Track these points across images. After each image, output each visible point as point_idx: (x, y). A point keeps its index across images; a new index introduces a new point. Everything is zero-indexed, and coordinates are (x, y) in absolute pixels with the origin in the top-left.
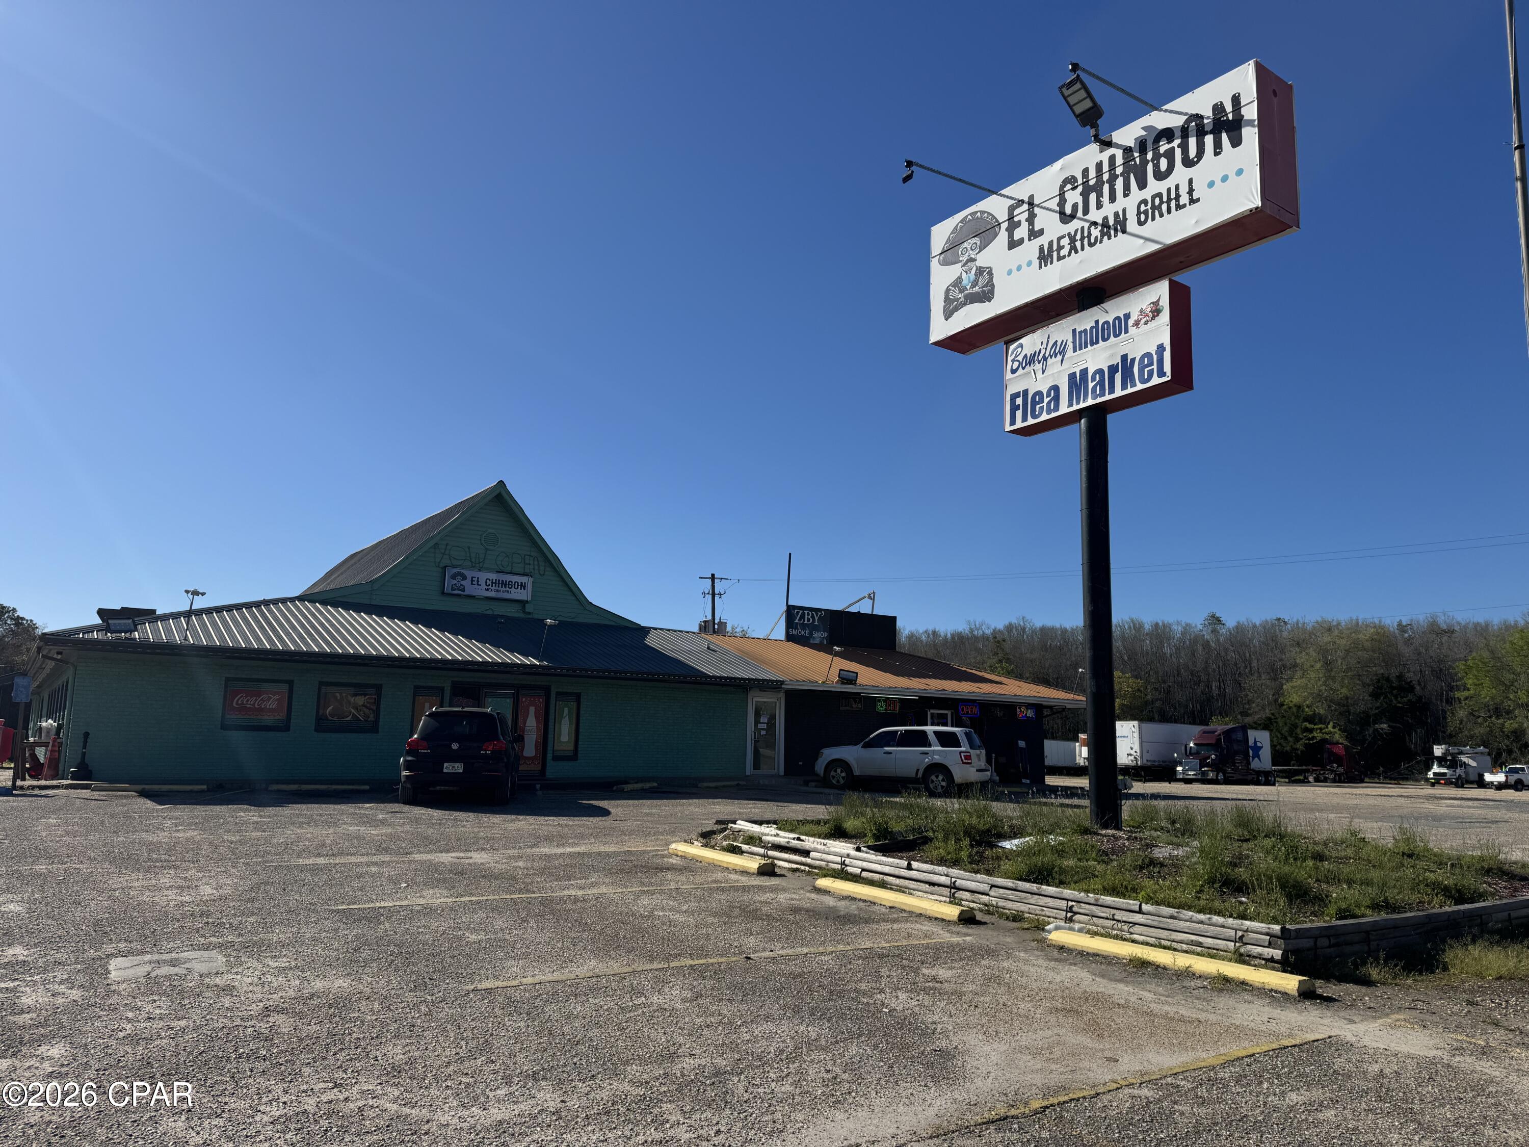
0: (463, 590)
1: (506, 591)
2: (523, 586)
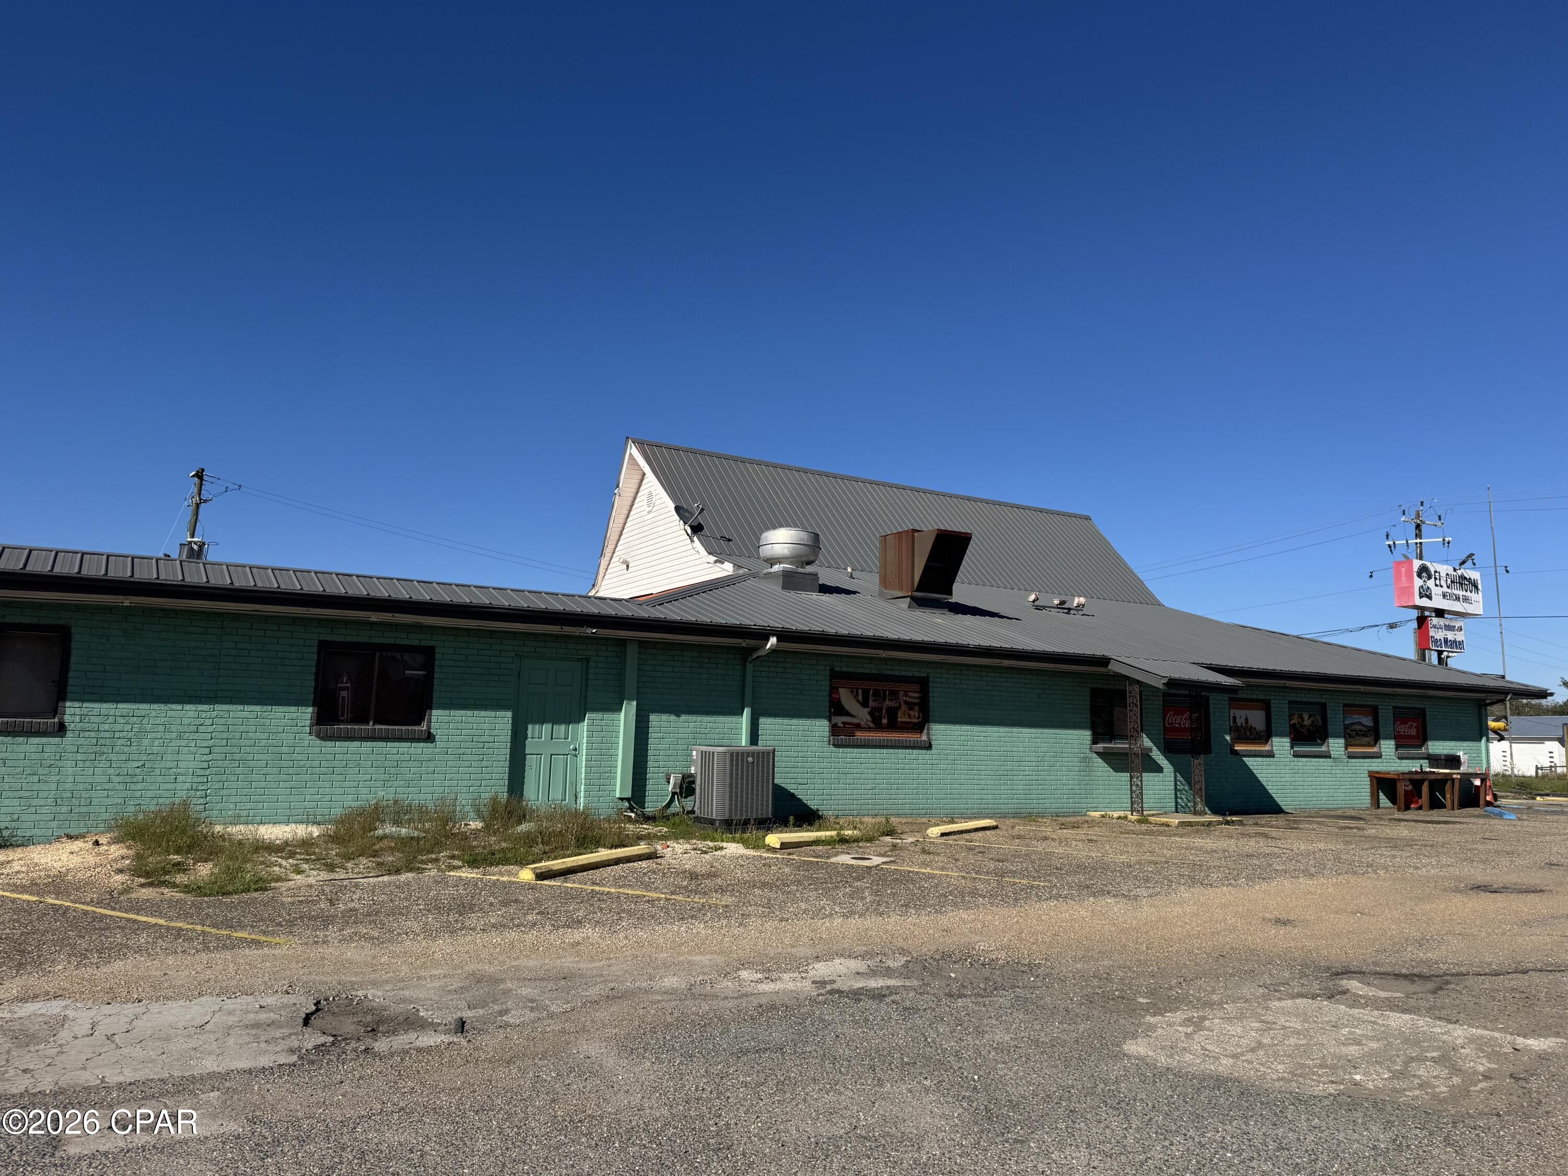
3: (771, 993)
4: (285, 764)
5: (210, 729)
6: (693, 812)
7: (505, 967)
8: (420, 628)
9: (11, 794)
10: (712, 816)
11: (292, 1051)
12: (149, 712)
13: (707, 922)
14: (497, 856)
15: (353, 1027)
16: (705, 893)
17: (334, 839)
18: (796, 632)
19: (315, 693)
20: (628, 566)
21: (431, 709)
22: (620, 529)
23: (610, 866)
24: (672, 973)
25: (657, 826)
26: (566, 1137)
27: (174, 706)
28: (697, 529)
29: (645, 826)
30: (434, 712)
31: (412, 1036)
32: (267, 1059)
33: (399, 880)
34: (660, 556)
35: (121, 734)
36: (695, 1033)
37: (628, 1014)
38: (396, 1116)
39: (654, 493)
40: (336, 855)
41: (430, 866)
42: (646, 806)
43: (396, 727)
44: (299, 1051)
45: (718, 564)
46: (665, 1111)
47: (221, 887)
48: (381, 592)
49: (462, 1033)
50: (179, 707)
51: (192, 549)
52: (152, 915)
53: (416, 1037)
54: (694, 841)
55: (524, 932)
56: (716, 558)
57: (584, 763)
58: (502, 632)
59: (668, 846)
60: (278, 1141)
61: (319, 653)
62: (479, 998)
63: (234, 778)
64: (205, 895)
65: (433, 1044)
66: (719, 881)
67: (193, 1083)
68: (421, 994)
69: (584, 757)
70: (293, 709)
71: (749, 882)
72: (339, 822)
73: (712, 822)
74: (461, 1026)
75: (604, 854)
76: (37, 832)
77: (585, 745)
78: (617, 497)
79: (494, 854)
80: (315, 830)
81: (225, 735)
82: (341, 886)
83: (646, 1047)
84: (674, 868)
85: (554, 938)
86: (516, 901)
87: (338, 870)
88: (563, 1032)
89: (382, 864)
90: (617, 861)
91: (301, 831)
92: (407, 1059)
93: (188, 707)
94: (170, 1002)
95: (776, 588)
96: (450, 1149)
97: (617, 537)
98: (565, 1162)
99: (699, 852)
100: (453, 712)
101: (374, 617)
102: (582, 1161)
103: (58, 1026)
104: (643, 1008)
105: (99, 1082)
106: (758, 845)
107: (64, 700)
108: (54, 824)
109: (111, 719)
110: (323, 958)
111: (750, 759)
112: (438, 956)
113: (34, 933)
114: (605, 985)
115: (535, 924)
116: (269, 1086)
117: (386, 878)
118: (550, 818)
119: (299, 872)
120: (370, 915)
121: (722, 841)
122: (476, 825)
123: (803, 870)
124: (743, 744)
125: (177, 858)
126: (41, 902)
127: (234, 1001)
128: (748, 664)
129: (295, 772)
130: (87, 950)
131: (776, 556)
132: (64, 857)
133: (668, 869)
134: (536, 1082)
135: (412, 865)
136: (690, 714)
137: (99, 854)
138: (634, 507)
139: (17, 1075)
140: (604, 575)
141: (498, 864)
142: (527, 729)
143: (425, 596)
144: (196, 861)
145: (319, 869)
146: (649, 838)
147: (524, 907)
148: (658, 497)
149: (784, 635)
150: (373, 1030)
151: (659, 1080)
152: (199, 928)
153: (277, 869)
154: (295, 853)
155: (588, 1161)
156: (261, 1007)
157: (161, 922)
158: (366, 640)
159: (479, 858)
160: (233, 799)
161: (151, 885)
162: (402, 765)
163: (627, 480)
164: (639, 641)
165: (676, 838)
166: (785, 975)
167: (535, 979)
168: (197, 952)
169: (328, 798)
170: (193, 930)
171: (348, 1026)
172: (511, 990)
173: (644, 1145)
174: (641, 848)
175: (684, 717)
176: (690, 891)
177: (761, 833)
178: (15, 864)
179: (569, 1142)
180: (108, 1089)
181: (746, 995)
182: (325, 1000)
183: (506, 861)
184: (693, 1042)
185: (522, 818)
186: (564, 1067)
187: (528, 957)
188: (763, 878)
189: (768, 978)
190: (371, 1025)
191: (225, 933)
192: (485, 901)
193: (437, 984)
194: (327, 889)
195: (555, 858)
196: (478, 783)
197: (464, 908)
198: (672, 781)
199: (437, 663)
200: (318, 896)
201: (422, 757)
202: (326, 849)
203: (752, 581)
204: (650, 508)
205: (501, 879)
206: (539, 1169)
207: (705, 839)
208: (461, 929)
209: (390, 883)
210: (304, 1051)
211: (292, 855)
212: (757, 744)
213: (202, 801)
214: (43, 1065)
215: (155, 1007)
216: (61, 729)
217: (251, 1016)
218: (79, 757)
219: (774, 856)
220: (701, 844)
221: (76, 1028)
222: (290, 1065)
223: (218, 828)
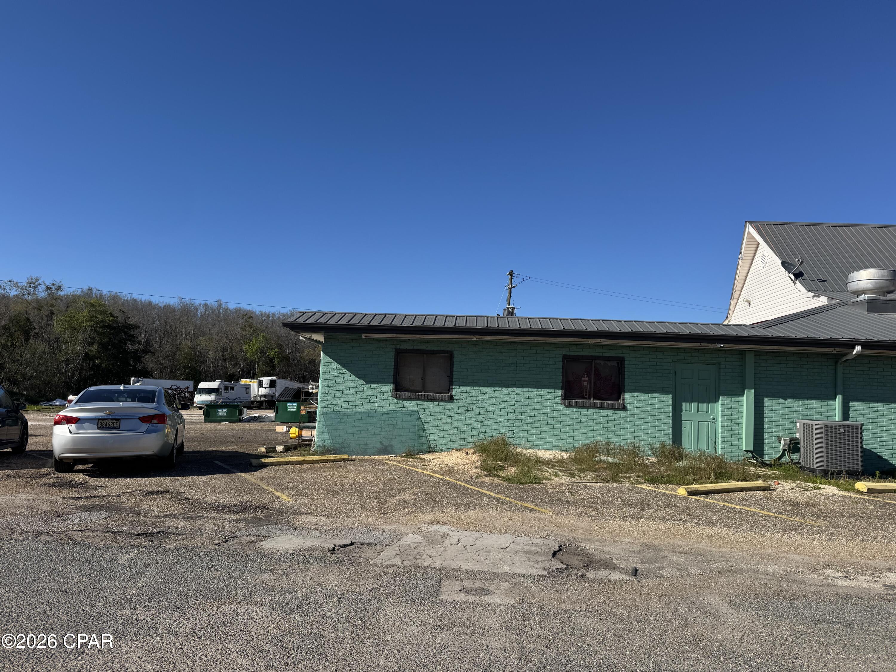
3: (848, 587)
4: (550, 419)
5: (514, 400)
6: (799, 463)
7: (664, 543)
8: (616, 347)
9: (434, 428)
10: (813, 466)
11: (545, 569)
12: (487, 391)
13: (804, 534)
14: (665, 479)
15: (577, 562)
16: (804, 516)
17: (574, 460)
18: (878, 342)
19: (562, 382)
20: (749, 303)
21: (624, 392)
22: (743, 280)
23: (737, 492)
24: (774, 563)
25: (772, 470)
26: (689, 648)
27: (497, 388)
28: (798, 276)
29: (764, 470)
30: (626, 394)
31: (607, 572)
32: (532, 571)
33: (608, 486)
34: (772, 295)
35: (476, 402)
36: (786, 603)
37: (740, 583)
38: (593, 614)
39: (766, 255)
40: (576, 469)
41: (626, 480)
42: (764, 456)
43: (605, 402)
44: (549, 570)
45: (815, 298)
46: (757, 647)
47: (519, 480)
48: (593, 327)
49: (635, 576)
50: (500, 389)
51: (509, 311)
52: (488, 490)
53: (609, 573)
54: (798, 482)
55: (678, 525)
56: (814, 294)
57: (720, 427)
58: (663, 348)
59: (779, 484)
60: (533, 614)
61: (563, 361)
62: (647, 558)
63: (525, 425)
64: (512, 483)
65: (618, 579)
66: (816, 510)
67: (498, 576)
68: (615, 551)
69: (720, 424)
70: (552, 391)
71: (839, 512)
72: (577, 451)
73: (813, 471)
74: (635, 572)
75: (733, 484)
76: (444, 446)
77: (720, 416)
78: (740, 260)
79: (663, 477)
80: (565, 455)
81: (520, 403)
82: (577, 486)
83: (749, 605)
84: (782, 498)
85: (697, 531)
86: (675, 506)
87: (576, 477)
88: (696, 586)
89: (600, 476)
90: (742, 490)
91: (558, 454)
92: (603, 584)
93: (504, 389)
94: (492, 534)
95: (863, 312)
96: (621, 639)
97: (741, 286)
98: (687, 662)
99: (802, 489)
100: (637, 394)
101: (590, 341)
102: (698, 664)
103: (445, 538)
104: (751, 581)
105: (458, 567)
106: (850, 488)
107: (452, 385)
108: (451, 443)
109: (471, 395)
110: (565, 523)
111: (842, 430)
112: (626, 531)
113: (440, 493)
114: (727, 563)
115: (685, 521)
116: (532, 585)
117: (601, 484)
118: (699, 459)
119: (557, 476)
120: (591, 504)
121: (821, 484)
122: (653, 459)
123: (884, 509)
124: (837, 419)
125: (500, 463)
126: (444, 479)
127: (520, 538)
128: (839, 365)
129: (555, 424)
130: (460, 504)
131: (860, 290)
132: (454, 459)
133: (778, 498)
134: (675, 612)
135: (616, 479)
136: (794, 399)
137: (468, 459)
138: (753, 265)
139: (427, 558)
140: (734, 310)
141: (665, 483)
142: (682, 405)
143: (617, 328)
144: (509, 466)
145: (566, 476)
146: (765, 477)
147: (680, 510)
148: (769, 257)
149: (866, 345)
150: (588, 566)
151: (756, 627)
152: (508, 499)
153: (546, 473)
154: (555, 466)
155: (701, 665)
156: (532, 543)
157: (492, 494)
158: (587, 354)
159: (654, 479)
160: (526, 436)
161: (489, 475)
162: (610, 423)
163: (746, 248)
164: (755, 351)
165: (785, 478)
166: (861, 577)
167: (682, 553)
168: (506, 511)
169: (572, 438)
170: (505, 500)
171: (575, 561)
172: (667, 556)
173: (740, 665)
174: (760, 483)
175: (789, 401)
176: (793, 514)
177: (852, 481)
178: (436, 460)
179: (691, 651)
180: (462, 572)
181: (828, 585)
182: (564, 545)
183: (670, 482)
184: (783, 608)
185: (680, 458)
186: (694, 607)
187: (679, 539)
188: (850, 511)
189: (847, 577)
190: (587, 562)
191: (520, 503)
192: (656, 504)
193: (624, 546)
194: (570, 486)
195: (701, 483)
196: (654, 435)
197: (644, 506)
198: (782, 442)
199: (626, 366)
200: (565, 490)
201: (620, 419)
202: (570, 466)
203: (842, 308)
204: (764, 265)
205: (667, 492)
206: (671, 662)
207: (807, 481)
208: (641, 518)
209: (603, 487)
210: (551, 570)
211: (553, 467)
212: (848, 420)
213: (512, 436)
214: (437, 555)
215: (485, 535)
216: (451, 399)
217: (528, 547)
218: (459, 412)
219: (862, 497)
220: (803, 484)
221: (452, 540)
222: (543, 576)
223: (519, 450)
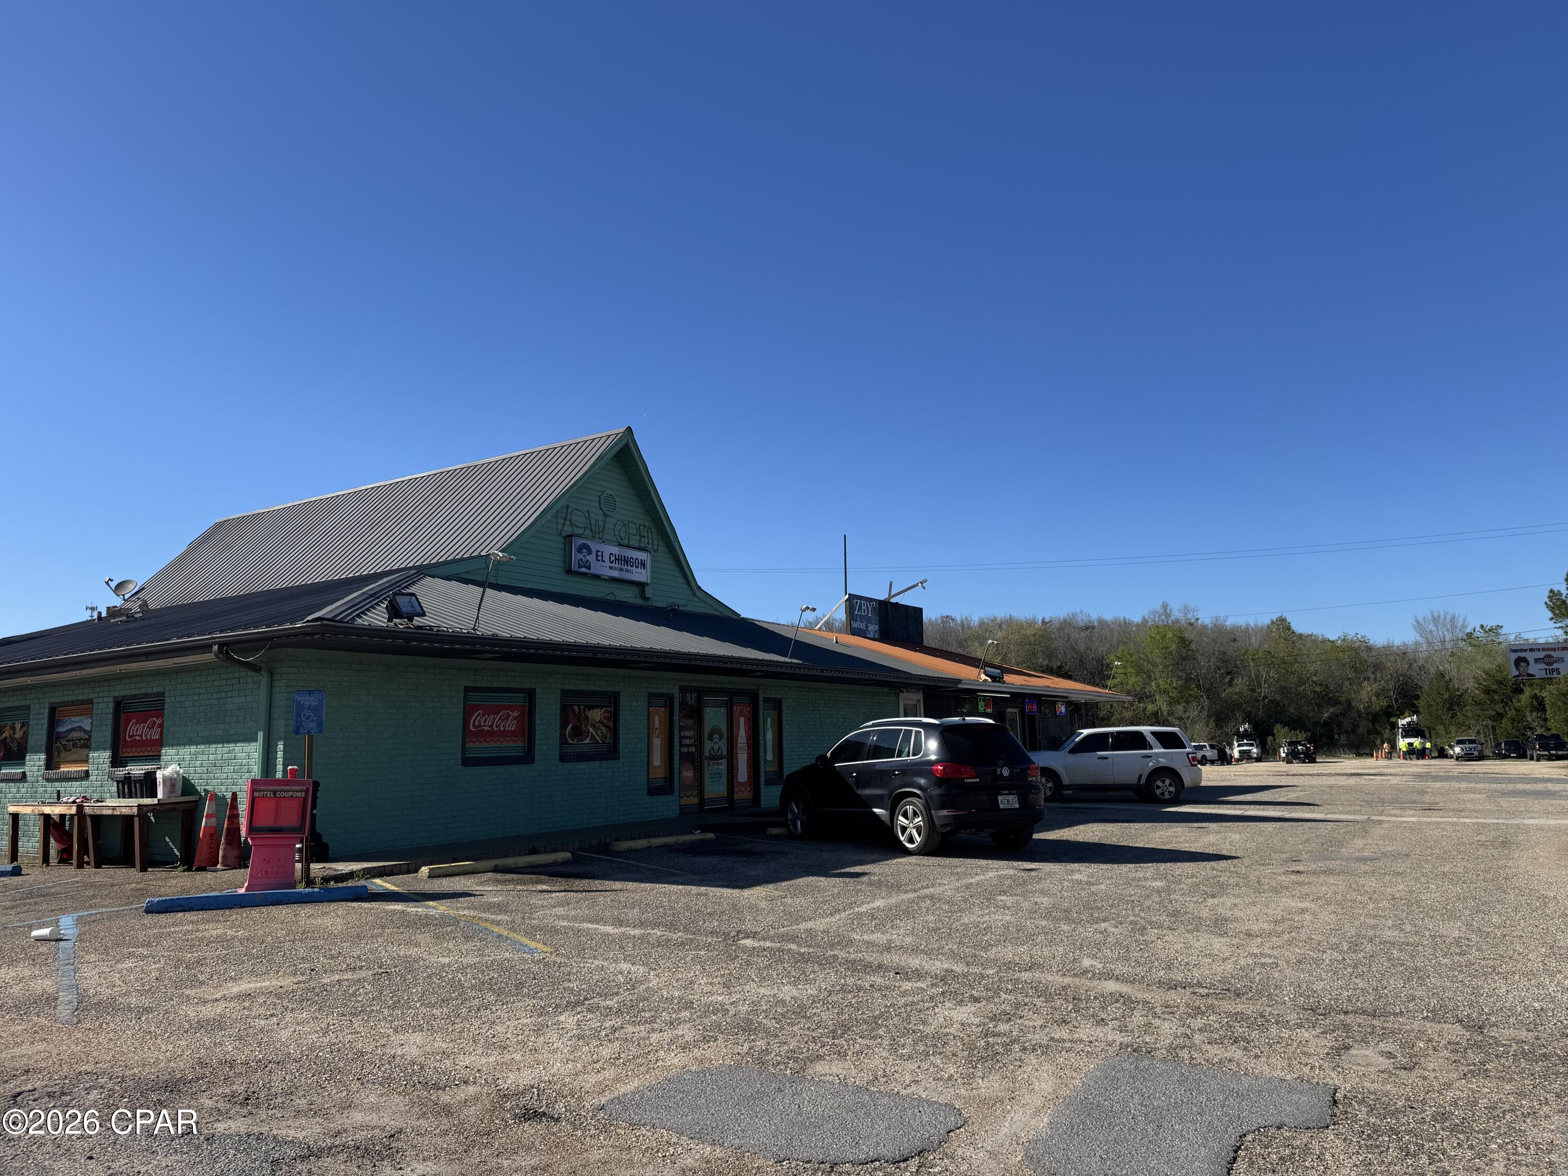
0: (589, 568)
1: (627, 571)
2: (643, 565)
